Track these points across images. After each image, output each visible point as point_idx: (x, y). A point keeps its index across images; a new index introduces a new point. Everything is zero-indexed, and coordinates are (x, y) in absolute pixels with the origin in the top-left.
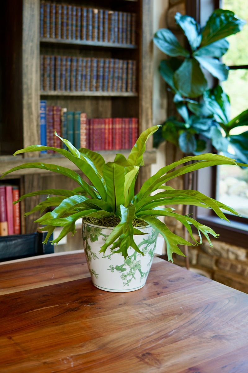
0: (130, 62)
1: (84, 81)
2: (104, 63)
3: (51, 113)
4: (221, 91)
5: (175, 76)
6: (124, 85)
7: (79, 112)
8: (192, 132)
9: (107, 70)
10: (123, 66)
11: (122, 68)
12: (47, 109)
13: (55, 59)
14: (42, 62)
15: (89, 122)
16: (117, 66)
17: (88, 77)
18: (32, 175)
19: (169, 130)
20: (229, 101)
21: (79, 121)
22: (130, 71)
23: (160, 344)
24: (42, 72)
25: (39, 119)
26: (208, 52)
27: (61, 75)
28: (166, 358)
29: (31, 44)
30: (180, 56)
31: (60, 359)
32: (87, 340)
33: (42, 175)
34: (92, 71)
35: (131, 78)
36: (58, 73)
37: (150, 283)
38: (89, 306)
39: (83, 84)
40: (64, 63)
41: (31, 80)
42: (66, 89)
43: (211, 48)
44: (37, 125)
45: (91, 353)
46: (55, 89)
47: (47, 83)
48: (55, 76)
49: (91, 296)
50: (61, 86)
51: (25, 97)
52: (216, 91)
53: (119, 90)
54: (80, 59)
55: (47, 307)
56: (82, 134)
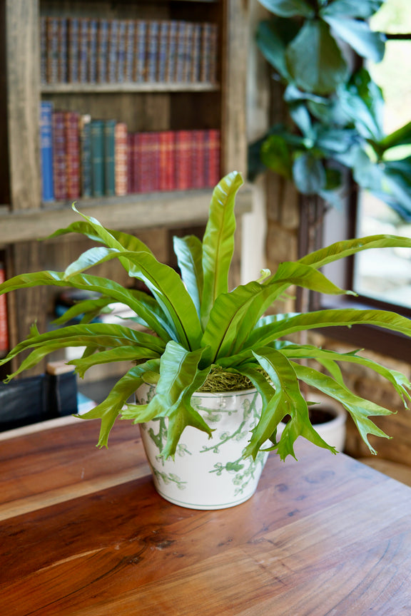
0: (207, 26)
1: (121, 62)
2: (159, 28)
3: (61, 126)
4: (368, 79)
5: (289, 53)
6: (195, 71)
7: (112, 121)
8: (317, 155)
9: (163, 42)
10: (193, 34)
11: (192, 39)
12: (54, 117)
13: (68, 24)
14: (43, 29)
15: (131, 140)
16: (181, 34)
17: (129, 57)
18: (28, 243)
19: (275, 151)
20: (382, 97)
21: (113, 138)
22: (206, 44)
24: (43, 49)
25: (40, 137)
26: (347, 8)
27: (79, 55)
30: (296, 16)
34: (135, 45)
35: (208, 56)
36: (74, 50)
38: (160, 549)
39: (120, 68)
40: (84, 30)
41: (24, 64)
42: (88, 79)
44: (37, 150)
46: (68, 80)
47: (54, 70)
48: (68, 56)
49: (161, 524)
50: (79, 74)
51: (12, 98)
52: (359, 78)
53: (186, 78)
54: (115, 23)
55: (78, 556)
56: (119, 162)
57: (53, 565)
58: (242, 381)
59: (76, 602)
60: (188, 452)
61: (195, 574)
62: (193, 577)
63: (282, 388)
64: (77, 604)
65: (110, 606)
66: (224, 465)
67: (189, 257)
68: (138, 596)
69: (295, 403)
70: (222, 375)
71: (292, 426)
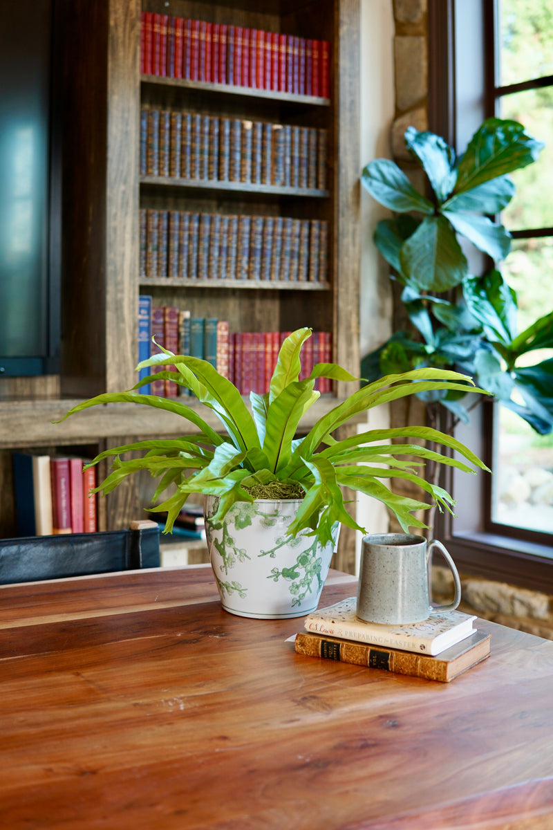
0: (315, 222)
1: (224, 258)
2: (265, 224)
3: (161, 320)
5: (404, 250)
6: (304, 269)
7: (215, 319)
8: (439, 361)
9: (269, 238)
10: (301, 231)
11: (300, 236)
12: (152, 312)
13: (169, 217)
14: (144, 222)
15: (234, 339)
16: (289, 231)
17: (233, 252)
18: (122, 438)
19: (394, 358)
20: (515, 301)
21: (214, 336)
22: (315, 242)
23: (335, 686)
24: (144, 241)
25: (137, 330)
26: (471, 204)
27: (180, 248)
28: (342, 703)
29: (122, 188)
30: (414, 212)
31: (162, 701)
32: (211, 679)
33: (140, 439)
34: (239, 240)
35: (318, 254)
36: (175, 244)
38: (217, 637)
39: (223, 265)
40: (186, 224)
41: (123, 255)
42: (189, 275)
43: (476, 196)
44: (133, 343)
46: (168, 274)
47: (154, 263)
48: (168, 250)
49: (223, 625)
50: (179, 269)
51: (110, 289)
52: (489, 279)
53: (293, 277)
54: (218, 217)
58: (296, 492)
60: (248, 557)
63: (322, 482)
66: (280, 571)
67: (262, 405)
69: (333, 494)
70: (278, 486)
71: (330, 513)
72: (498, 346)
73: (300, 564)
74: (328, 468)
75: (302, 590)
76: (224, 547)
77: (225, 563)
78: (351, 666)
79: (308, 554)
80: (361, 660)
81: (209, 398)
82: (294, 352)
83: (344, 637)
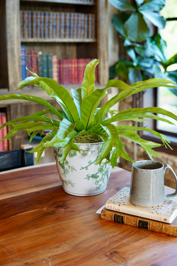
0: (90, 15)
1: (54, 30)
2: (70, 16)
3: (30, 56)
4: (160, 37)
5: (125, 26)
6: (86, 34)
7: (51, 54)
8: (139, 69)
9: (72, 22)
10: (85, 19)
11: (84, 21)
12: (27, 52)
13: (32, 14)
14: (22, 16)
15: (59, 62)
16: (80, 18)
17: (58, 27)
18: (16, 104)
19: (121, 68)
20: (166, 45)
21: (51, 61)
22: (90, 23)
23: (125, 243)
24: (22, 24)
25: (21, 60)
26: (150, 8)
27: (37, 26)
28: (131, 256)
29: (12, 2)
30: (128, 11)
31: (40, 260)
32: (63, 241)
33: (24, 104)
34: (60, 22)
35: (91, 28)
36: (34, 25)
37: (112, 188)
38: (63, 209)
39: (54, 32)
40: (39, 16)
41: (14, 30)
42: (41, 37)
44: (19, 65)
45: (66, 253)
46: (32, 37)
47: (26, 32)
48: (32, 27)
49: (65, 201)
50: (37, 34)
51: (9, 44)
52: (156, 37)
53: (82, 37)
54: (51, 13)
55: (28, 212)
56: (54, 72)
57: (17, 215)
58: (97, 139)
59: (25, 227)
60: (75, 170)
61: (77, 218)
62: (76, 219)
63: (112, 137)
64: (26, 228)
65: (40, 229)
66: (91, 175)
67: (78, 95)
68: (52, 225)
69: (117, 143)
70: (88, 136)
71: (116, 152)
72: (161, 63)
73: (99, 172)
74: (114, 129)
75: (100, 183)
76: (64, 165)
77: (64, 172)
78: (129, 227)
79: (103, 167)
80: (134, 224)
81: (54, 95)
82: (91, 71)
83: (125, 212)
